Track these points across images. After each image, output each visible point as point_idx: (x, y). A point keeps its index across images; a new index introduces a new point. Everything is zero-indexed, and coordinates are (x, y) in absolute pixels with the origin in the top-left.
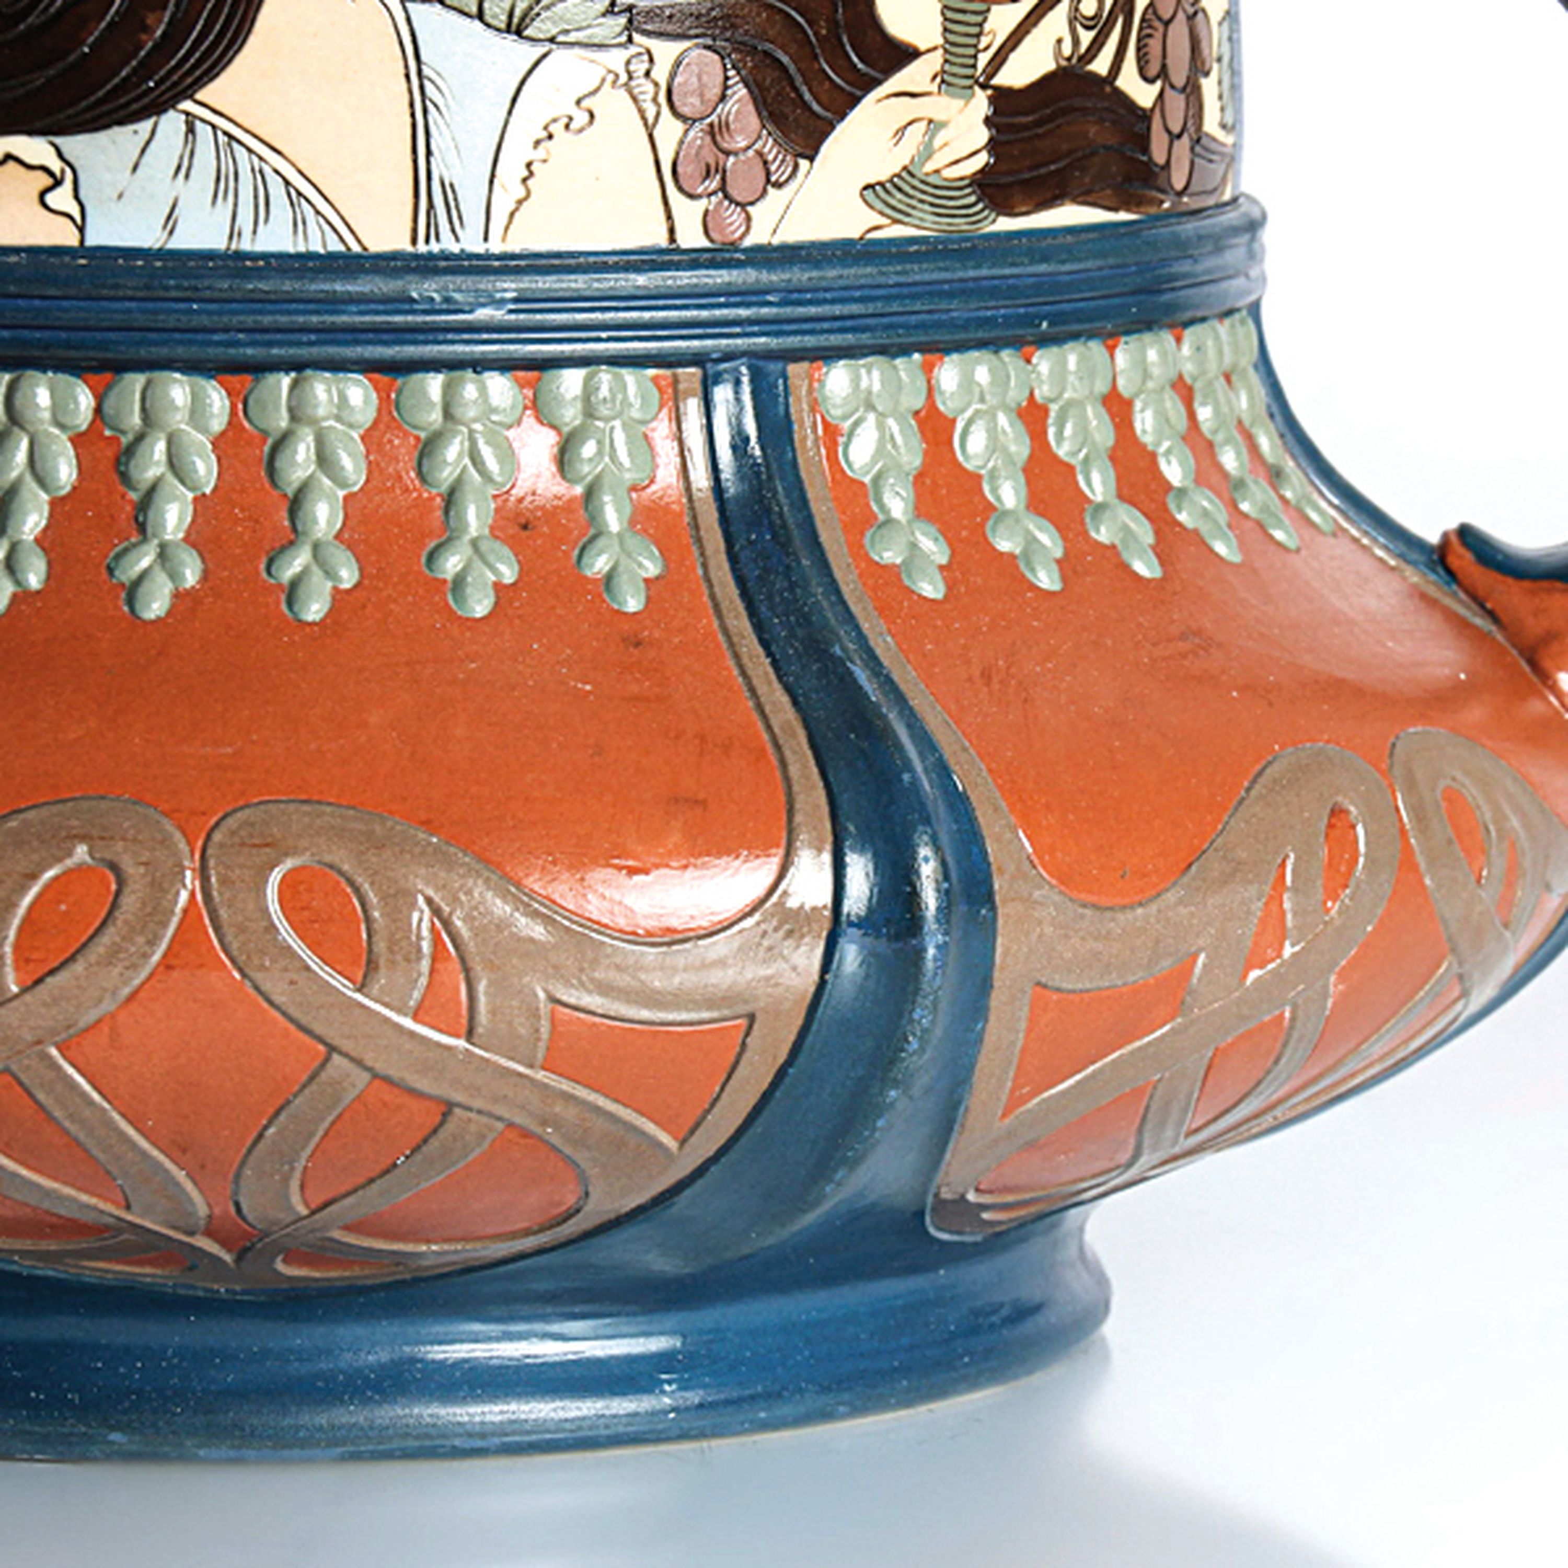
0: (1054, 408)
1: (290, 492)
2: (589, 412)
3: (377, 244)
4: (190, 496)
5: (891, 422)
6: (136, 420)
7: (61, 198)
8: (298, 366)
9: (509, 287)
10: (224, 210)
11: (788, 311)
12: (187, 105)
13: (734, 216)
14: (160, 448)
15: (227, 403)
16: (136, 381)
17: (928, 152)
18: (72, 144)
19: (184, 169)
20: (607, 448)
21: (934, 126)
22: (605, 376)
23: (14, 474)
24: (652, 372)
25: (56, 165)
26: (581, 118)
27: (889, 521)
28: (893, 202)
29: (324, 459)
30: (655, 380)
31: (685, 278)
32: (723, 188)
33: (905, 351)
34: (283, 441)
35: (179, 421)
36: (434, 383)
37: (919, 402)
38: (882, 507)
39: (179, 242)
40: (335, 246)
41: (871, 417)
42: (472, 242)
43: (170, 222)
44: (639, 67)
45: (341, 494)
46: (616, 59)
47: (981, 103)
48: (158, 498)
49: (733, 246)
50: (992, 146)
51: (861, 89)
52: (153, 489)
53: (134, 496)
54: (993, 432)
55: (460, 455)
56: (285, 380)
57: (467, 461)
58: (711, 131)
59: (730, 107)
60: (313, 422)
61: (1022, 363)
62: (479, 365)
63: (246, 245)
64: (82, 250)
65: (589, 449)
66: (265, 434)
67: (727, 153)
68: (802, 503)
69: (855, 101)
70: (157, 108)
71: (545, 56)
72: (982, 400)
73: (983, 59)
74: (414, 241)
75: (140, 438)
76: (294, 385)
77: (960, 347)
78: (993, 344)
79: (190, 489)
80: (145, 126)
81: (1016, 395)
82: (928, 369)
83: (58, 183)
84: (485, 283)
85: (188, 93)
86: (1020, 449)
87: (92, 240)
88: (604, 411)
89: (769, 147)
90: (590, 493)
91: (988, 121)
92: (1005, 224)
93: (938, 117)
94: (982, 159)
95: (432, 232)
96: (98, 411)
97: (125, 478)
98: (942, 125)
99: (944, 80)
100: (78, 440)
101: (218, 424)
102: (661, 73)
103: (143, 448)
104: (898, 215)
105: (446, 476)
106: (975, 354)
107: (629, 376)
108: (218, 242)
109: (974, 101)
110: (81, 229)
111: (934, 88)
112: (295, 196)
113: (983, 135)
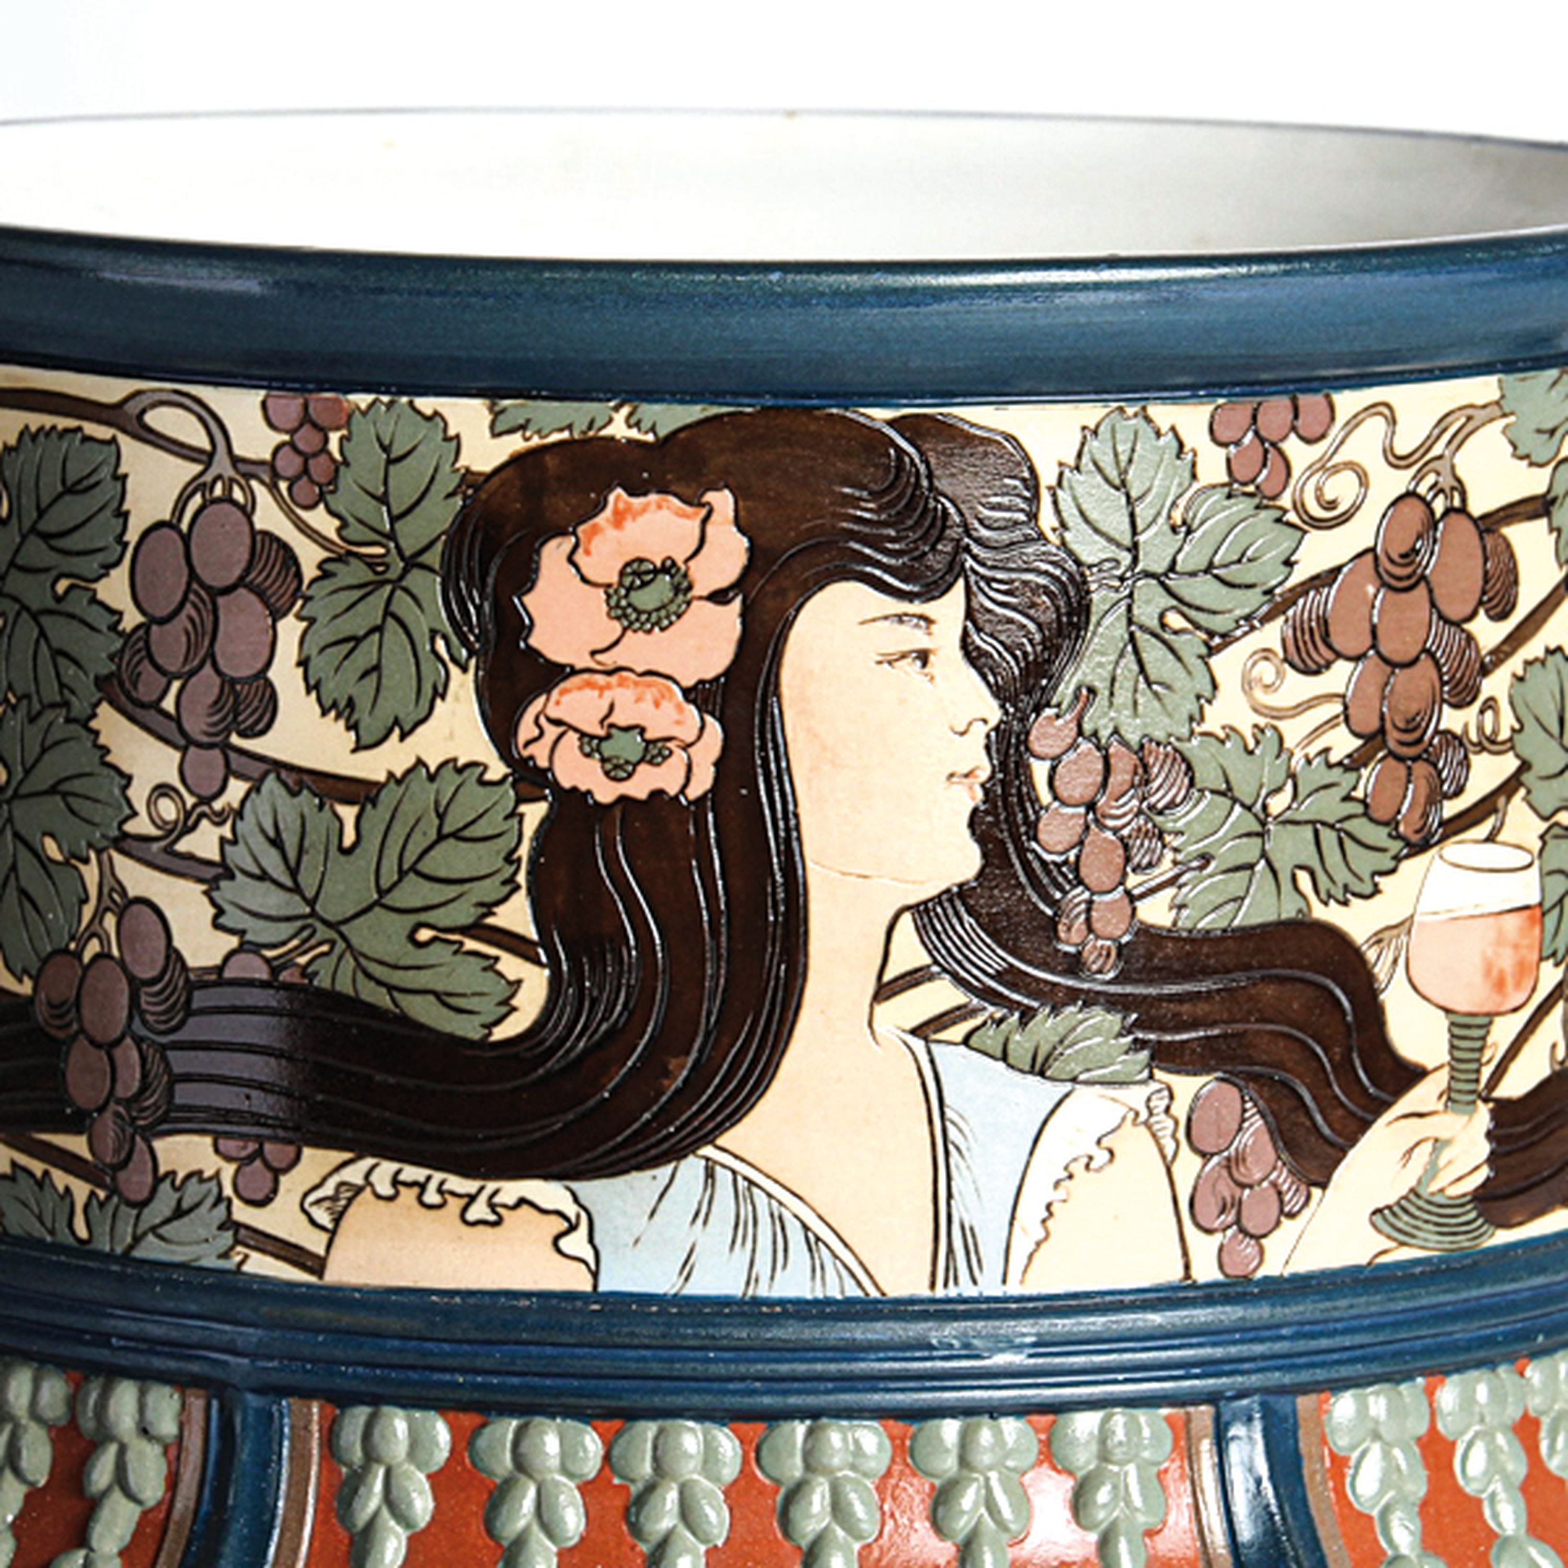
0: (1545, 1421)
1: (804, 1544)
2: (1104, 1456)
3: (896, 1289)
4: (702, 1548)
5: (1397, 1452)
6: (646, 1468)
7: (576, 1243)
8: (814, 1414)
9: (1027, 1329)
10: (742, 1256)
11: (1302, 1345)
12: (708, 1151)
13: (1248, 1248)
14: (671, 1497)
15: (739, 1452)
16: (650, 1429)
17: (1432, 1170)
18: (588, 1189)
19: (703, 1215)
20: (1121, 1494)
21: (1439, 1144)
22: (1119, 1417)
23: (521, 1524)
24: (1165, 1411)
25: (571, 1210)
26: (1101, 1157)
27: (1398, 1558)
28: (1400, 1225)
29: (838, 1508)
30: (1168, 1419)
31: (1202, 1315)
32: (1238, 1221)
33: (1409, 1377)
34: (796, 1492)
35: (690, 1470)
36: (950, 1429)
37: (1422, 1428)
38: (1390, 1541)
39: (695, 1288)
40: (853, 1291)
41: (1376, 1449)
42: (990, 1286)
43: (687, 1268)
44: (1159, 1104)
45: (857, 1546)
46: (1136, 1096)
47: (1483, 1116)
48: (671, 1551)
49: (1247, 1280)
50: (1491, 1160)
51: (1370, 1112)
52: (664, 1542)
53: (644, 1548)
54: (1492, 1454)
55: (976, 1505)
56: (800, 1429)
57: (983, 1510)
58: (1229, 1165)
59: (1246, 1138)
60: (828, 1471)
61: (1516, 1377)
62: (995, 1411)
63: (763, 1291)
64: (595, 1294)
65: (1103, 1495)
66: (778, 1482)
67: (1243, 1186)
68: (1315, 1544)
69: (1365, 1125)
70: (677, 1153)
71: (1067, 1096)
72: (1482, 1420)
73: (1486, 1072)
74: (933, 1285)
75: (651, 1488)
76: (810, 1432)
77: (1460, 1369)
78: (1490, 1364)
79: (704, 1541)
80: (664, 1172)
81: (1513, 1413)
82: (1430, 1393)
83: (573, 1228)
84: (1007, 1327)
85: (709, 1138)
86: (1518, 1467)
87: (605, 1286)
88: (1118, 1453)
89: (1283, 1177)
90: (1105, 1543)
91: (1489, 1135)
92: (1502, 1237)
93: (1444, 1135)
94: (1484, 1173)
95: (951, 1276)
96: (607, 1458)
97: (636, 1530)
98: (1447, 1142)
99: (1450, 1097)
100: (586, 1488)
101: (730, 1471)
102: (1180, 1110)
103: (654, 1498)
104: (1404, 1237)
105: (962, 1526)
106: (1474, 1374)
107: (1142, 1416)
108: (733, 1287)
109: (1476, 1117)
110: (595, 1275)
111: (1440, 1106)
112: (813, 1242)
113: (1484, 1149)
